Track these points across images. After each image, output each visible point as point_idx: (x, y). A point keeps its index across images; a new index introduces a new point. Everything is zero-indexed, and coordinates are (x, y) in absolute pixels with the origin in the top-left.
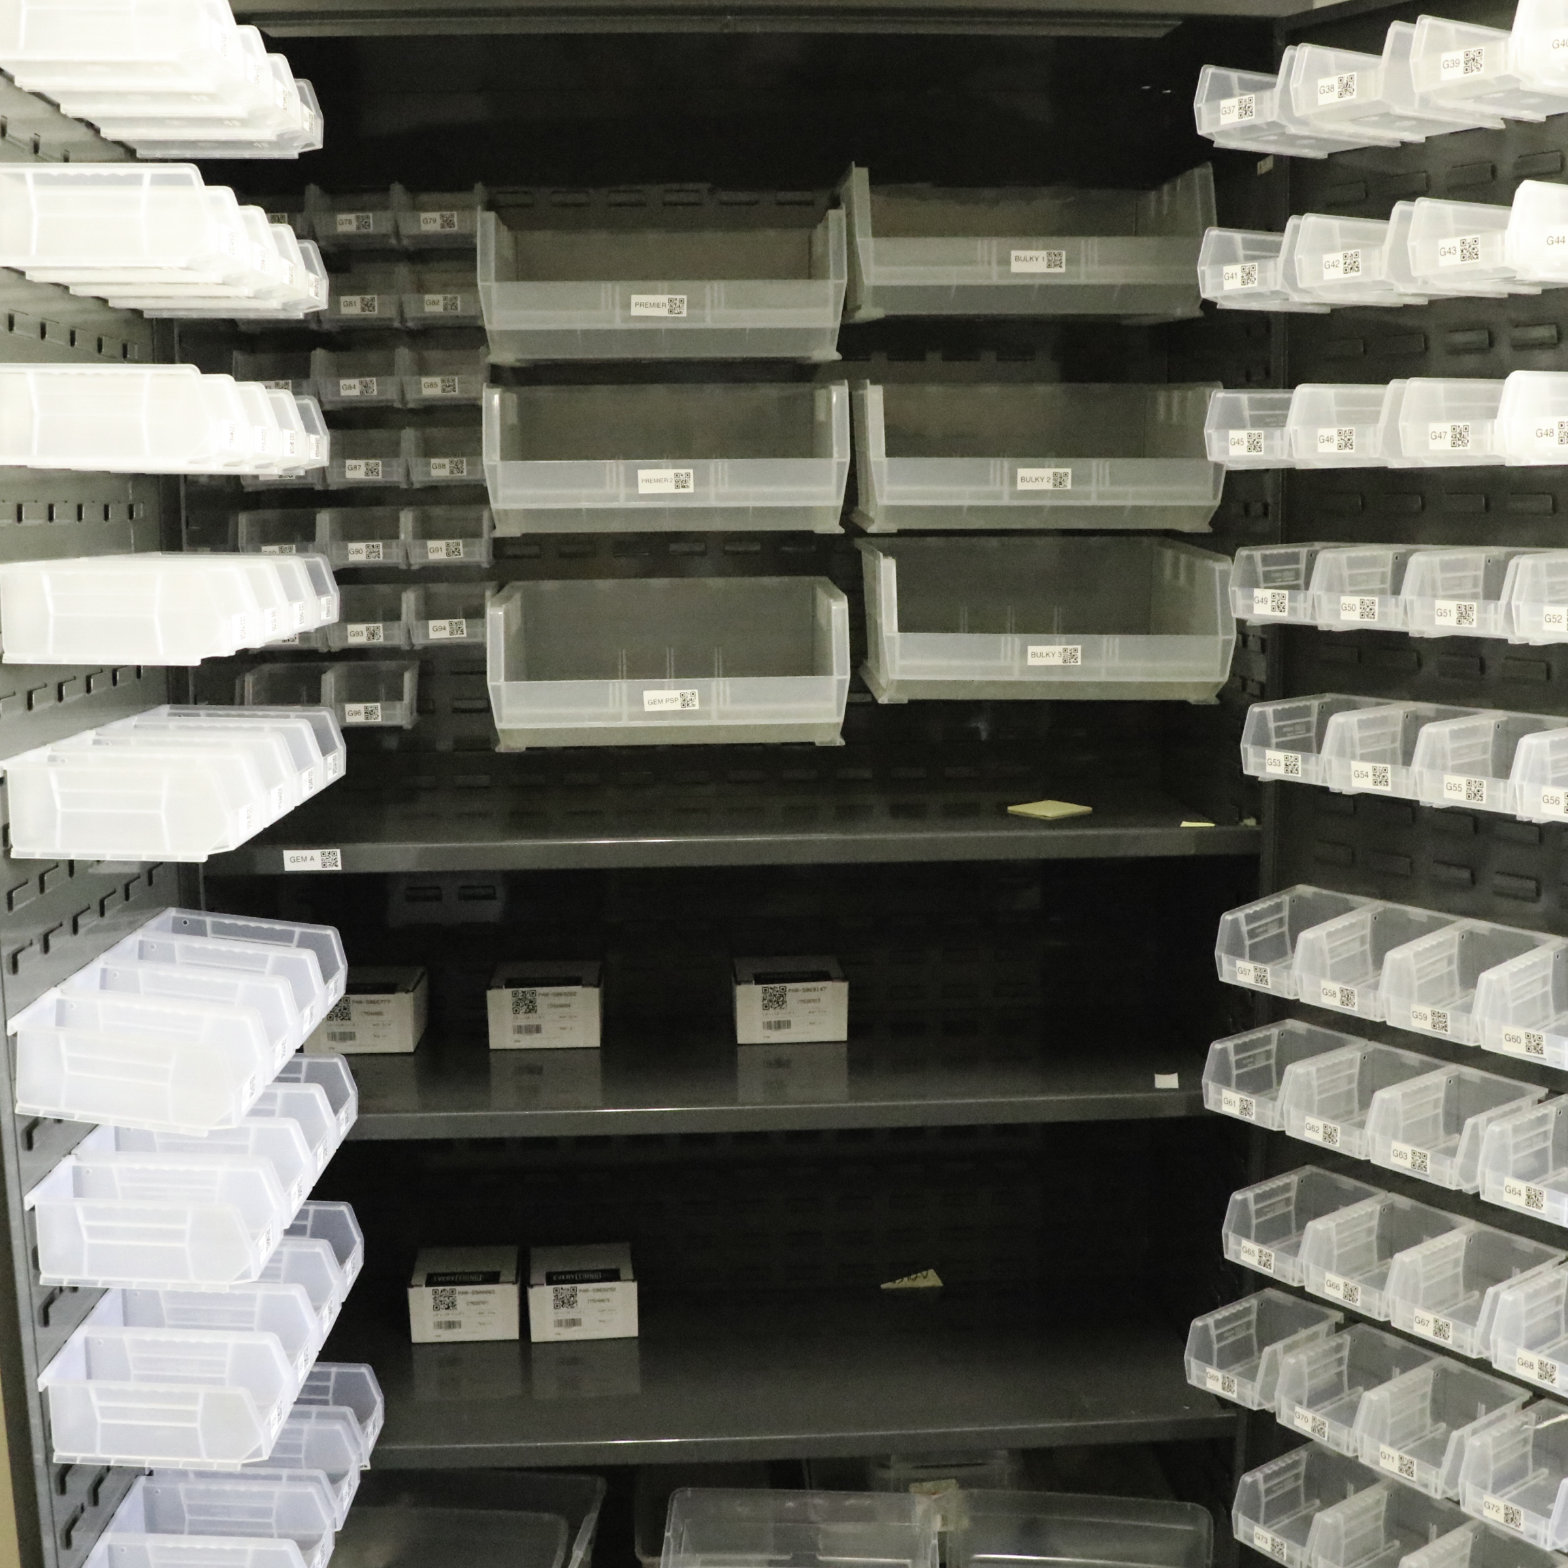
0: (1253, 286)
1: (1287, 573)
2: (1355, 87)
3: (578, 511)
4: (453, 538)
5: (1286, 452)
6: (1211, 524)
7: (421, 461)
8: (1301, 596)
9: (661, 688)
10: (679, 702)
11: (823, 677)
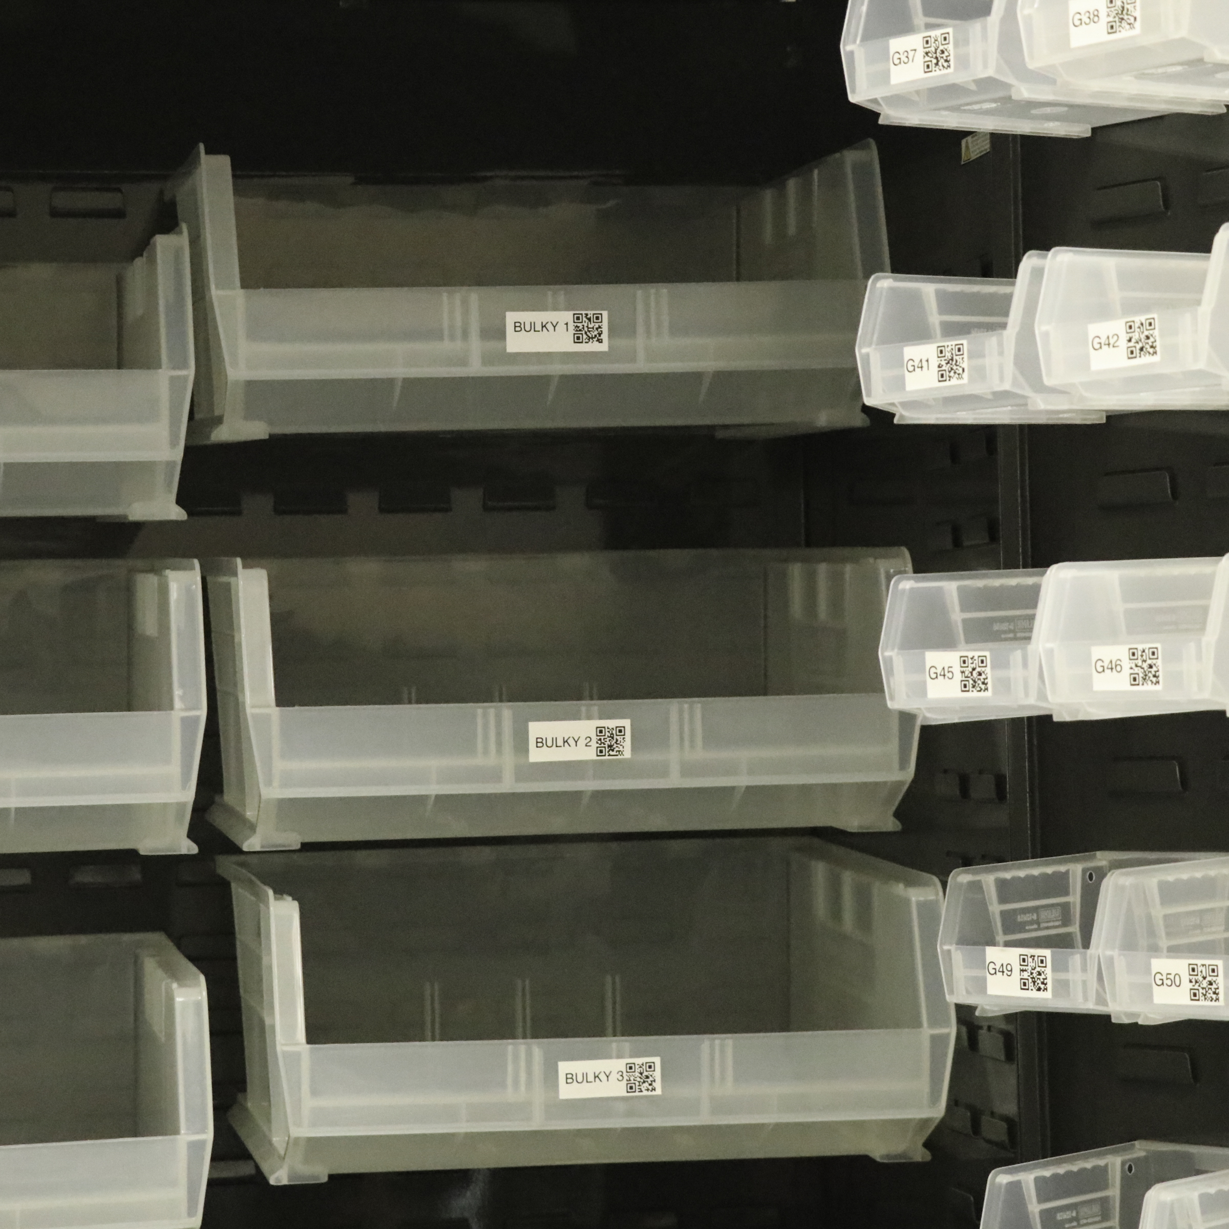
0: (958, 384)
1: (1045, 915)
2: (1137, 14)
5: (1033, 690)
6: (897, 814)
8: (1076, 958)
11: (160, 1138)
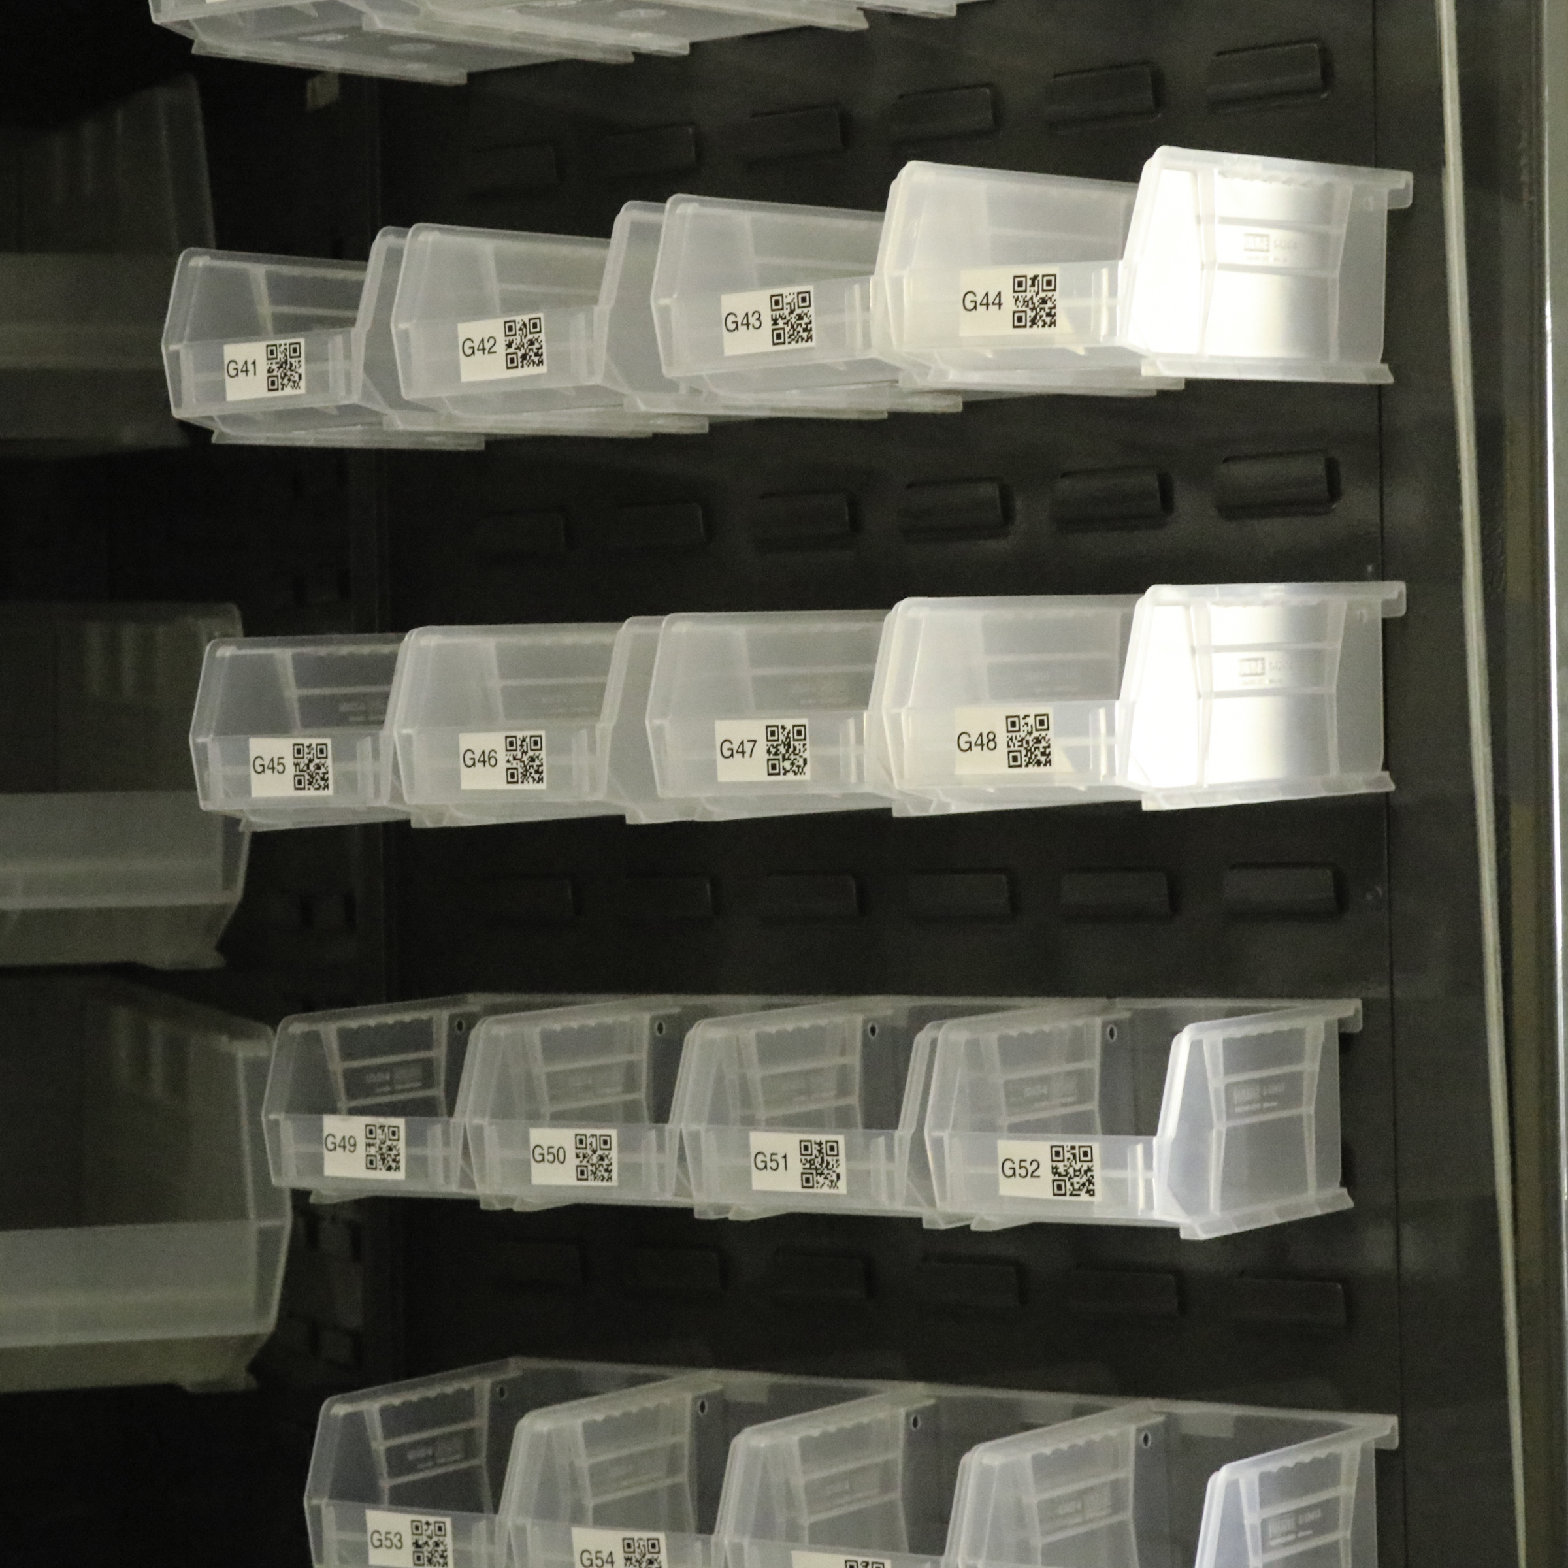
0: (292, 393)
1: (400, 1074)
5: (386, 790)
8: (436, 1130)
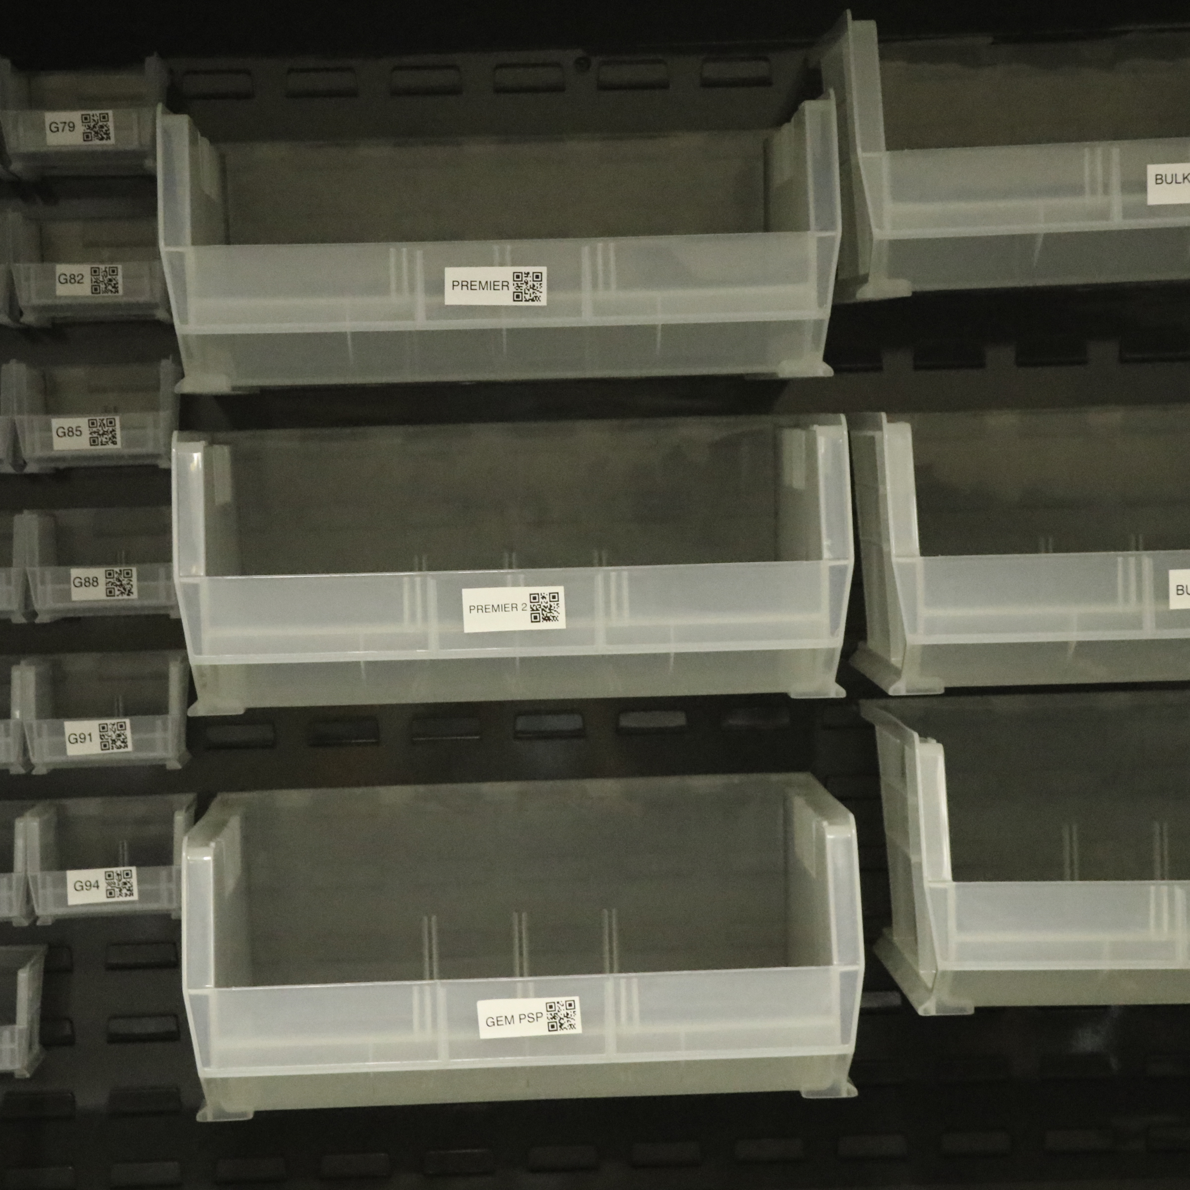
3: (352, 667)
4: (110, 715)
7: (49, 572)
9: (511, 994)
10: (544, 1022)
11: (813, 968)
